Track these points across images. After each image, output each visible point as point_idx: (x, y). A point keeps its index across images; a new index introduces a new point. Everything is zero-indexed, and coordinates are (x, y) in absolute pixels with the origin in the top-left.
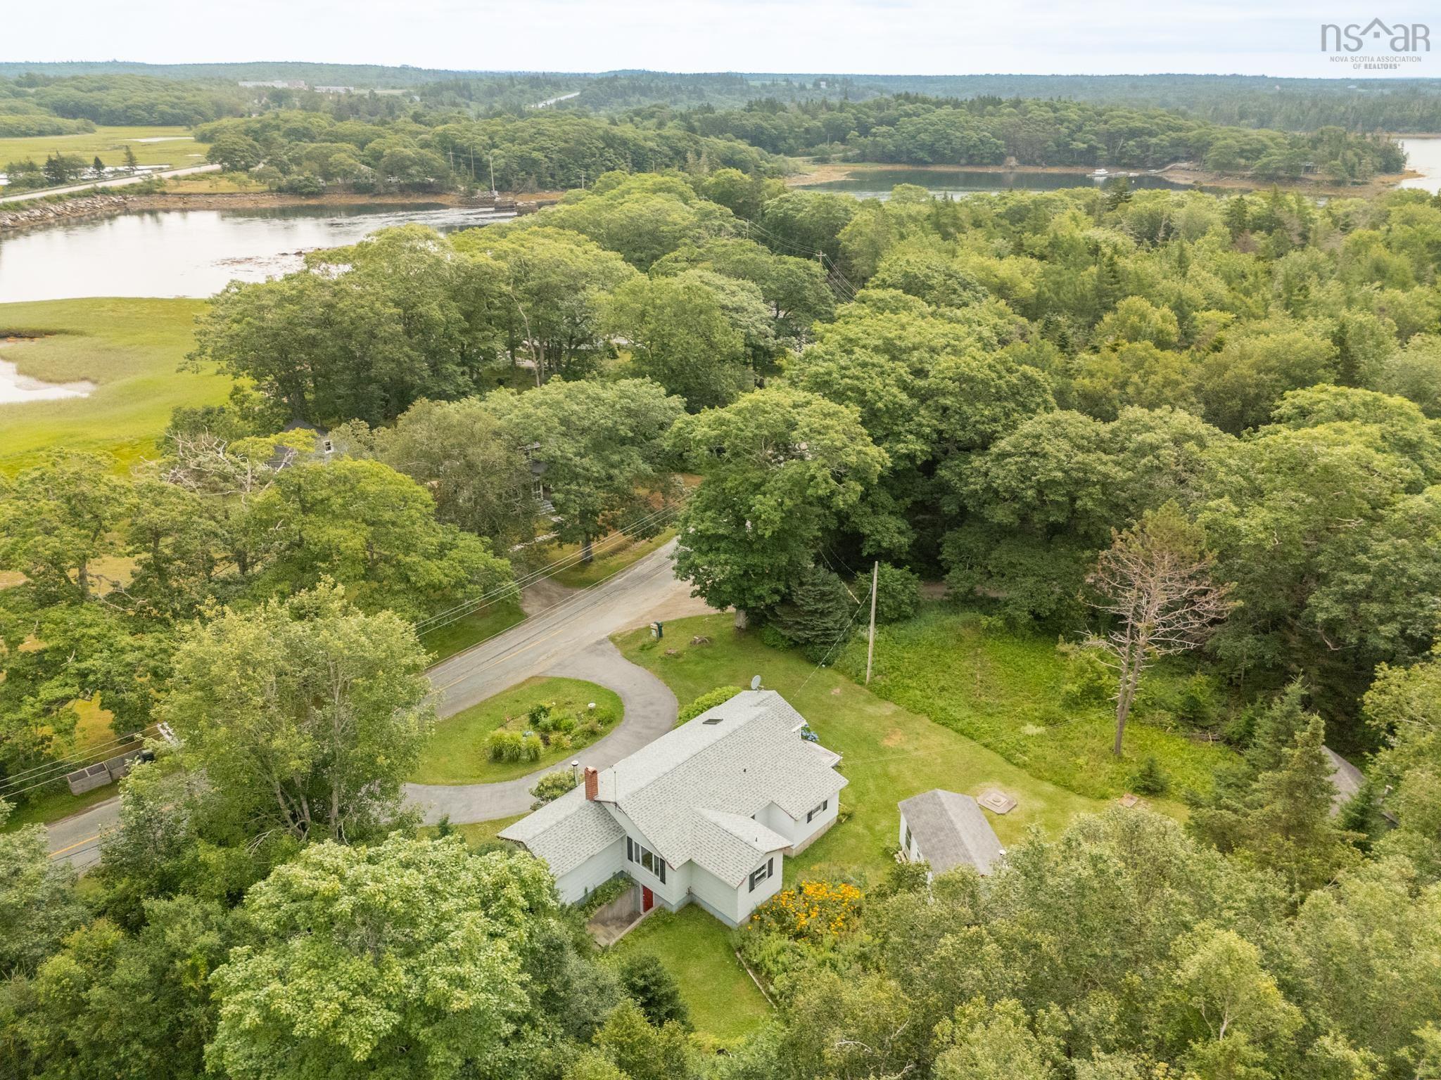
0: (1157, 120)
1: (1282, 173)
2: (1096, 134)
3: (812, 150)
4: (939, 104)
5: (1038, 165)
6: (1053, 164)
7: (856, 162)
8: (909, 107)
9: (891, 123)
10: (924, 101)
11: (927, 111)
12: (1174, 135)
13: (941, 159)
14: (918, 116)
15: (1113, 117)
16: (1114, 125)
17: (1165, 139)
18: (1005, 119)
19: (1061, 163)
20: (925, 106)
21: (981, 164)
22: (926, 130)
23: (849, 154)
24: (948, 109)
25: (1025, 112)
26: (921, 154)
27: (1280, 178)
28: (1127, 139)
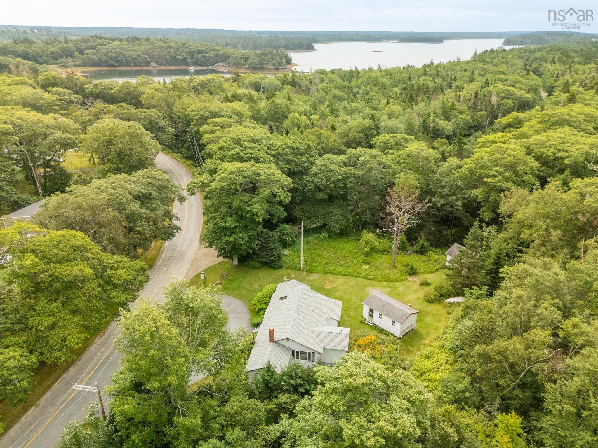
0: (206, 47)
1: (257, 66)
2: (185, 52)
3: (58, 62)
4: (113, 40)
5: (165, 66)
6: (171, 65)
7: (81, 66)
8: (99, 41)
9: (94, 48)
10: (105, 39)
11: (109, 43)
12: (214, 53)
13: (122, 64)
14: (105, 45)
15: (189, 46)
16: (191, 49)
17: (211, 54)
18: (146, 46)
19: (175, 65)
20: (107, 41)
21: (140, 66)
22: (111, 52)
23: (77, 63)
24: (117, 42)
25: (154, 44)
26: (112, 62)
27: (257, 68)
28: (198, 54)
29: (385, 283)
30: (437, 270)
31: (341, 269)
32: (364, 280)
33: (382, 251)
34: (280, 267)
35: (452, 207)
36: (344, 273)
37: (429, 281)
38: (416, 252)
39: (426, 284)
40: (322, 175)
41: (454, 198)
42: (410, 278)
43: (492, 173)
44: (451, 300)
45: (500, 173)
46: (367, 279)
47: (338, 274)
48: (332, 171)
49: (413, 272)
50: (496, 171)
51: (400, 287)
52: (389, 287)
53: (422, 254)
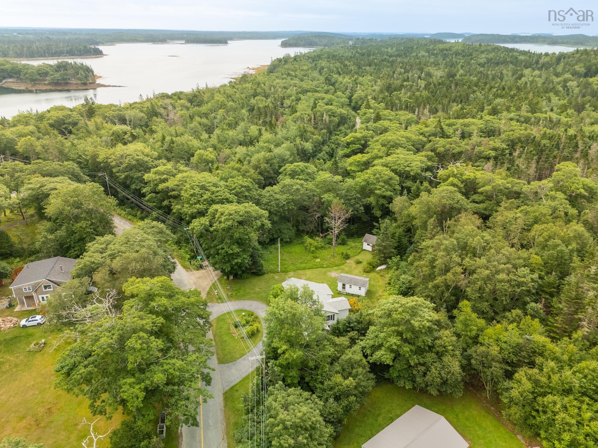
29: (336, 268)
30: (360, 253)
31: (304, 265)
32: (322, 269)
33: (320, 248)
34: (263, 274)
35: (357, 211)
36: (307, 267)
37: (361, 260)
38: (340, 244)
39: (359, 262)
40: (272, 203)
41: (358, 205)
42: (348, 261)
43: (379, 187)
44: (379, 268)
45: (383, 187)
46: (323, 268)
47: (304, 269)
48: (278, 199)
49: (347, 257)
50: (380, 186)
51: (345, 267)
52: (339, 269)
53: (343, 244)
